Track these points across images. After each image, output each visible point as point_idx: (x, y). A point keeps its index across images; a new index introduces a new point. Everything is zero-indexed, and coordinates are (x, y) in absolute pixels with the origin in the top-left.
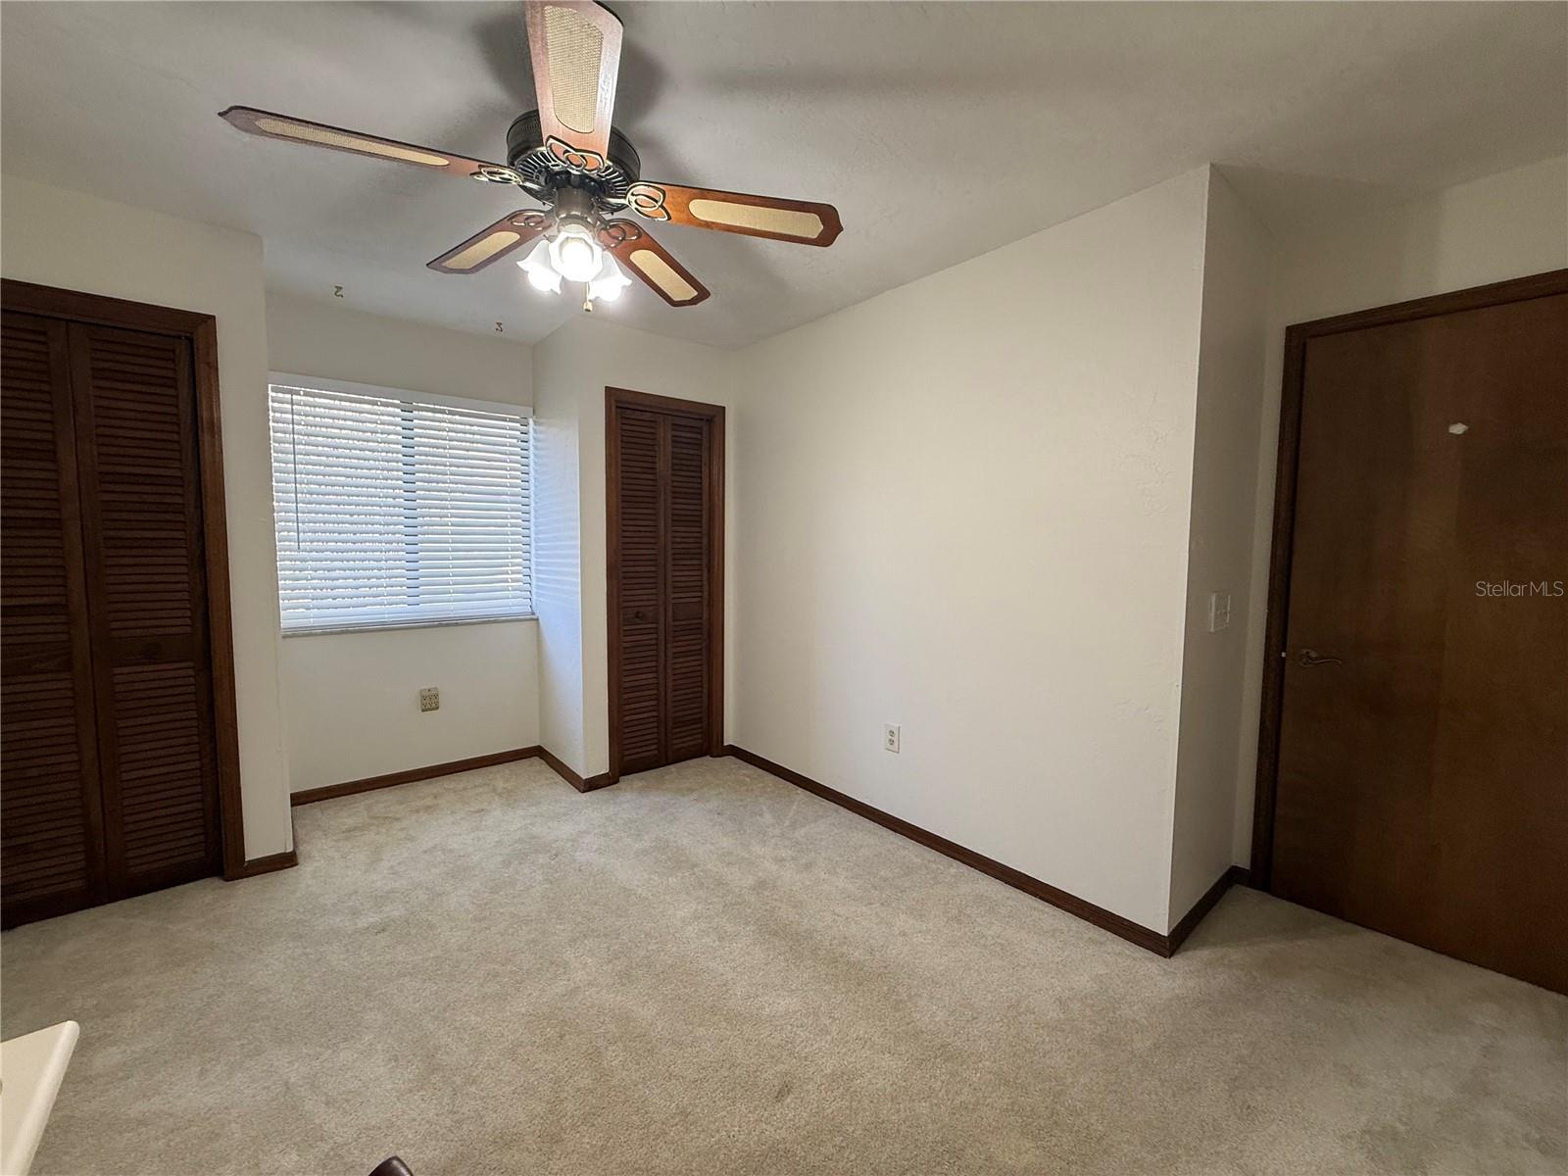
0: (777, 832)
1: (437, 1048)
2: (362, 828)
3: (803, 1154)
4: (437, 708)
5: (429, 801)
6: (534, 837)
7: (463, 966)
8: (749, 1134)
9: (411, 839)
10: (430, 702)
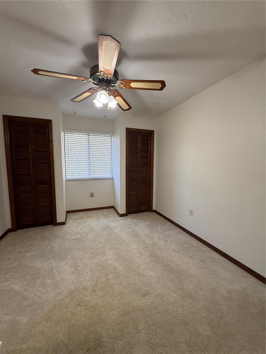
0: (161, 231)
1: (78, 266)
2: (78, 219)
3: (146, 311)
4: (93, 196)
5: (90, 215)
6: (108, 225)
7: (87, 250)
8: (135, 303)
9: (85, 222)
10: (92, 195)
